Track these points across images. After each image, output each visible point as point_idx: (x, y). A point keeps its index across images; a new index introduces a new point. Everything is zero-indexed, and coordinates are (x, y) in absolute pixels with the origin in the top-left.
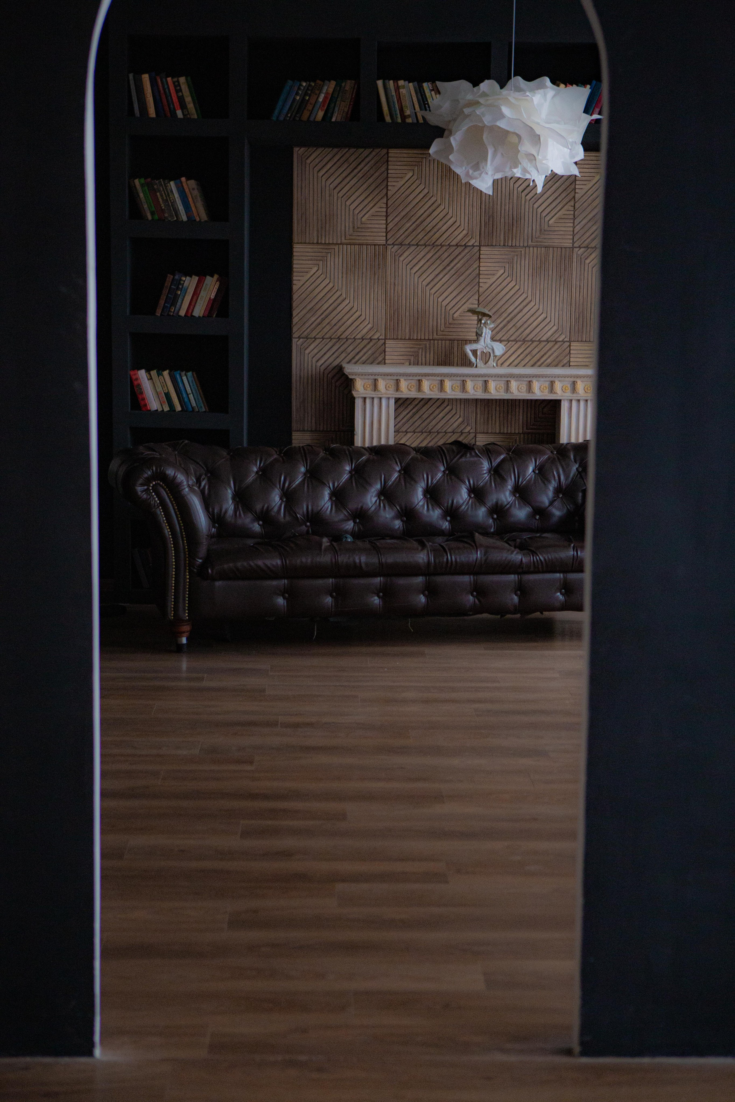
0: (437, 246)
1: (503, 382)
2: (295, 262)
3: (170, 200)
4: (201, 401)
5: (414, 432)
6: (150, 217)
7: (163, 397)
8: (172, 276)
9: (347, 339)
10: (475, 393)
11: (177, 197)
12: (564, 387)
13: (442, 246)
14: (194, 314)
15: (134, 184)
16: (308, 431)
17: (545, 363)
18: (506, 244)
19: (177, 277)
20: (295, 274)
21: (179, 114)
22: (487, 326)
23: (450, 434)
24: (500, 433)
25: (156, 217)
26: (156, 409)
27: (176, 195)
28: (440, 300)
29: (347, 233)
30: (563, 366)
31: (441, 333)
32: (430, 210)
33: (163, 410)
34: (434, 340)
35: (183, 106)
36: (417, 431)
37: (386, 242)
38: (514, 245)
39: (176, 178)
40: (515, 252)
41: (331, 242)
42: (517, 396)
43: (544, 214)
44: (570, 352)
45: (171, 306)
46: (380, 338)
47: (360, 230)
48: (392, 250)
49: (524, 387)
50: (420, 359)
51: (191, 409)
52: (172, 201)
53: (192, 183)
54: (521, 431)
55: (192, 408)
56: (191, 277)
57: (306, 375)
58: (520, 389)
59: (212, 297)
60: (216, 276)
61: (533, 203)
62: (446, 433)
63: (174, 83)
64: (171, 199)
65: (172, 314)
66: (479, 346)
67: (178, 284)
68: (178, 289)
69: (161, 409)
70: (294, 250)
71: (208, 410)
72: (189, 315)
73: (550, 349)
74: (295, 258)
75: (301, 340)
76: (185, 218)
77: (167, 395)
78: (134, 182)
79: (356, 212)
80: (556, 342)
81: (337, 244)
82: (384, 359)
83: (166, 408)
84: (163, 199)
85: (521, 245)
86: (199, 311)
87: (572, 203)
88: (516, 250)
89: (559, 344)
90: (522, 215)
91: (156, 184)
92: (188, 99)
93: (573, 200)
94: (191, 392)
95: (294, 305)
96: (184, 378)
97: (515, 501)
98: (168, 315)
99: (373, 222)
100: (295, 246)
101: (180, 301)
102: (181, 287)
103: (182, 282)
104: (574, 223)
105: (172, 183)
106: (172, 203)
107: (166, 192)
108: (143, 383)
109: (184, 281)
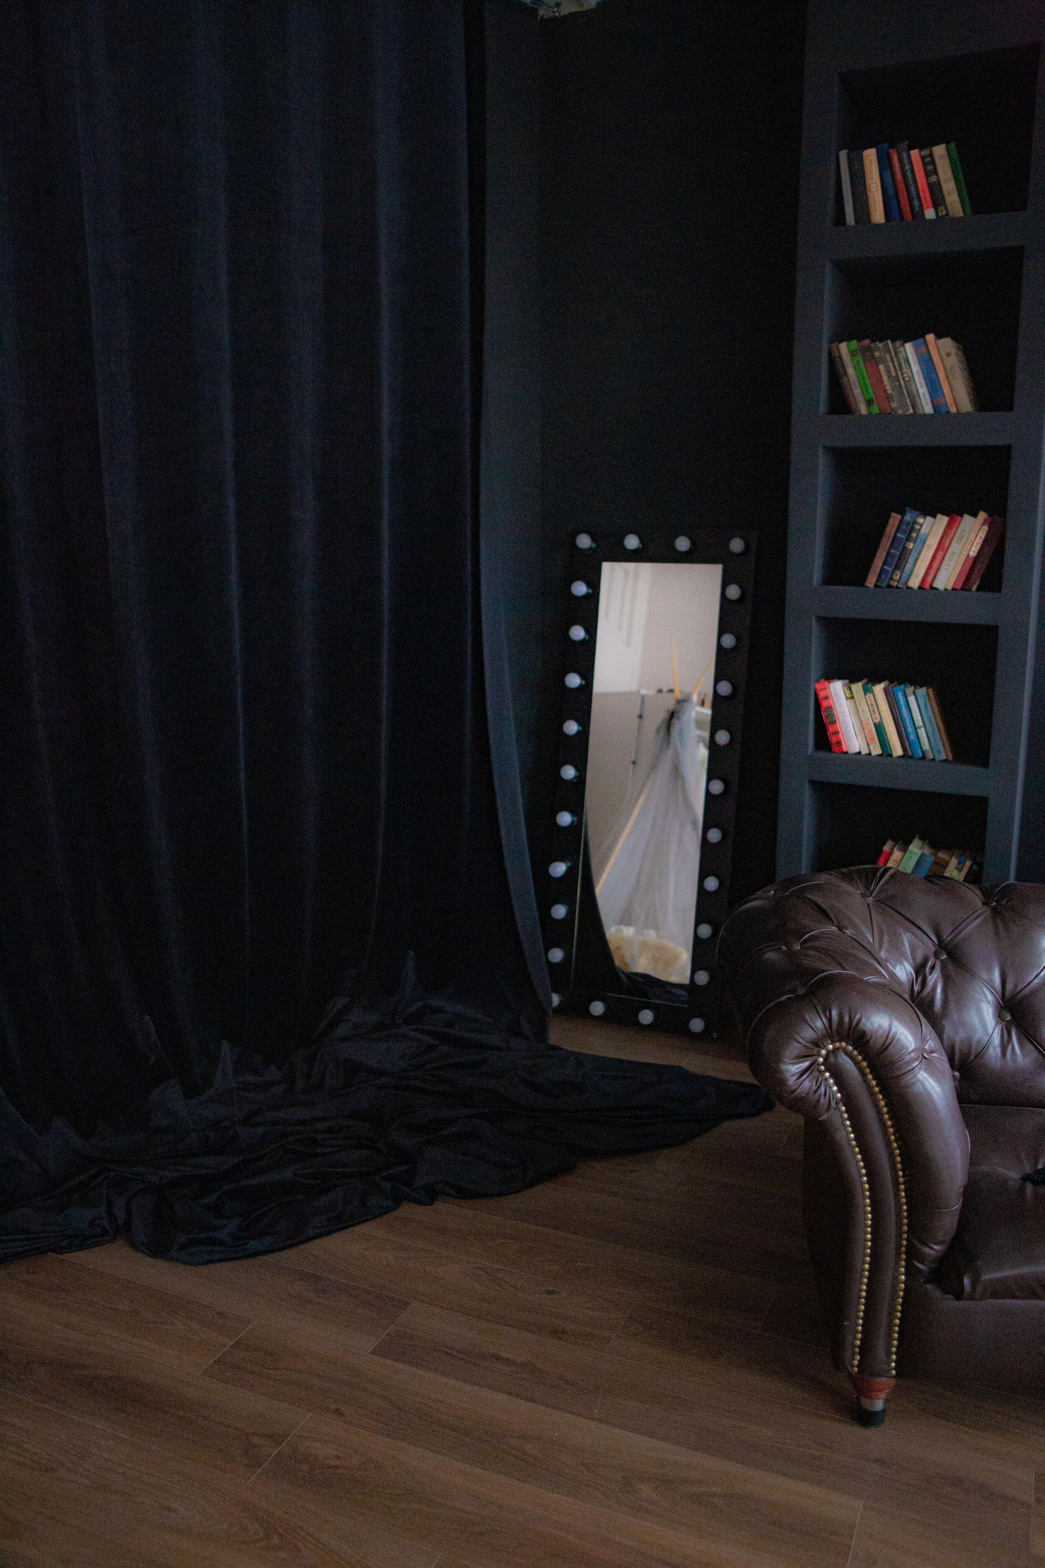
3: (904, 379)
4: (940, 744)
6: (863, 410)
7: (871, 731)
8: (899, 517)
11: (917, 372)
14: (935, 585)
15: (839, 353)
19: (908, 517)
21: (930, 214)
25: (875, 410)
26: (857, 750)
27: (915, 368)
33: (870, 754)
35: (938, 199)
39: (914, 334)
45: (894, 570)
51: (921, 755)
52: (907, 379)
53: (947, 343)
55: (923, 752)
56: (934, 516)
59: (973, 553)
60: (982, 515)
63: (923, 158)
64: (906, 375)
65: (895, 584)
67: (910, 530)
68: (908, 539)
69: (868, 752)
71: (951, 758)
72: (927, 586)
76: (928, 409)
77: (879, 728)
78: (838, 349)
83: (876, 750)
84: (890, 377)
86: (946, 579)
91: (879, 350)
92: (949, 187)
94: (921, 724)
96: (912, 699)
98: (889, 586)
101: (911, 560)
102: (914, 535)
103: (917, 527)
105: (909, 346)
106: (905, 382)
107: (896, 364)
108: (837, 705)
109: (921, 525)
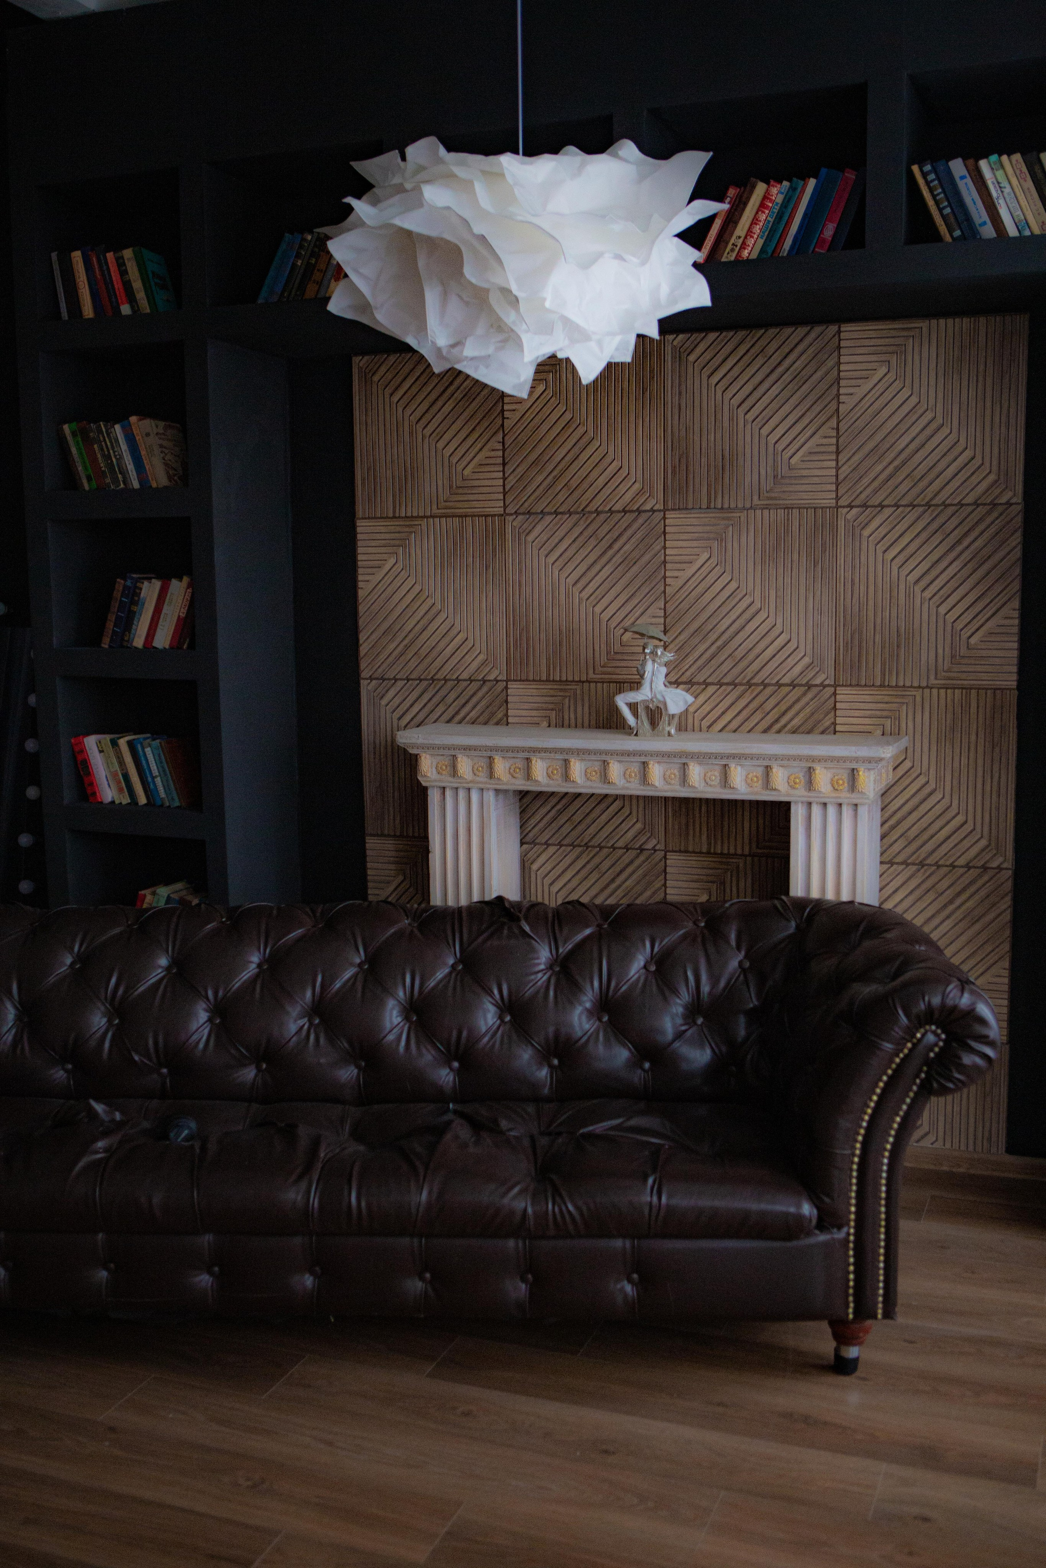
0: (590, 512)
1: (678, 766)
2: (360, 550)
3: (115, 456)
4: (172, 789)
5: (560, 845)
6: (87, 487)
7: (120, 780)
8: (122, 582)
9: (446, 680)
10: (628, 785)
11: (128, 451)
12: (792, 778)
13: (598, 512)
14: (155, 645)
15: (63, 432)
16: (389, 836)
17: (789, 726)
18: (712, 505)
19: (129, 582)
20: (360, 571)
21: (126, 309)
22: (657, 659)
23: (621, 852)
24: (709, 853)
25: (94, 485)
26: (110, 799)
27: (124, 447)
28: (598, 609)
29: (441, 498)
30: (823, 733)
31: (601, 669)
32: (576, 450)
33: (120, 803)
34: (589, 682)
35: (130, 297)
36: (564, 842)
37: (505, 510)
38: (726, 506)
39: (121, 418)
40: (728, 519)
41: (415, 514)
42: (702, 792)
43: (781, 446)
44: (835, 705)
45: (123, 631)
46: (499, 678)
47: (460, 491)
48: (515, 524)
49: (715, 776)
50: (566, 717)
51: (159, 803)
52: (118, 457)
53: (149, 423)
54: (747, 852)
55: (161, 800)
56: (149, 580)
57: (383, 743)
58: (708, 780)
59: (183, 615)
60: (186, 580)
61: (760, 426)
62: (614, 849)
63: (116, 260)
64: (117, 453)
65: (124, 644)
66: (641, 696)
67: (133, 595)
68: (131, 601)
69: (118, 801)
70: (359, 530)
71: (184, 805)
72: (149, 647)
73: (798, 700)
74: (359, 543)
75: (374, 682)
76: (136, 485)
77: (126, 777)
78: (63, 430)
79: (454, 460)
80: (809, 686)
81: (424, 517)
82: (507, 715)
83: (126, 800)
84: (102, 455)
85: (740, 505)
86: (163, 639)
87: (833, 422)
88: (730, 515)
89: (815, 690)
90: (740, 449)
91: (94, 431)
92: (137, 285)
93: (835, 417)
94: (157, 774)
95: (361, 622)
97: (597, 1032)
98: (118, 646)
99: (481, 476)
100: (359, 523)
101: (136, 622)
102: (136, 598)
103: (138, 591)
104: (837, 461)
105: (117, 428)
106: (117, 459)
107: (108, 444)
108: (91, 758)
109: (141, 589)
